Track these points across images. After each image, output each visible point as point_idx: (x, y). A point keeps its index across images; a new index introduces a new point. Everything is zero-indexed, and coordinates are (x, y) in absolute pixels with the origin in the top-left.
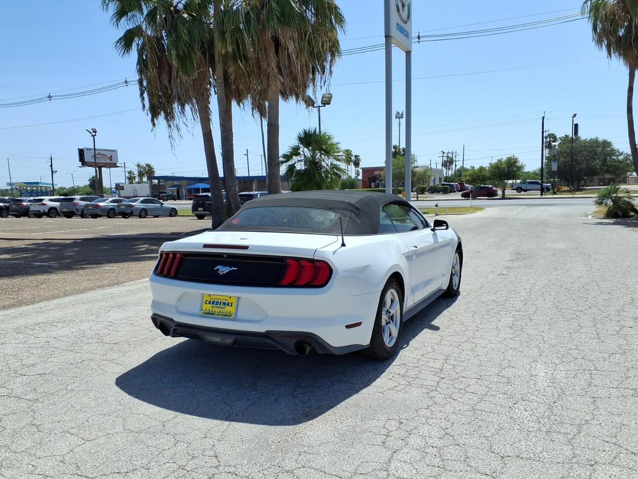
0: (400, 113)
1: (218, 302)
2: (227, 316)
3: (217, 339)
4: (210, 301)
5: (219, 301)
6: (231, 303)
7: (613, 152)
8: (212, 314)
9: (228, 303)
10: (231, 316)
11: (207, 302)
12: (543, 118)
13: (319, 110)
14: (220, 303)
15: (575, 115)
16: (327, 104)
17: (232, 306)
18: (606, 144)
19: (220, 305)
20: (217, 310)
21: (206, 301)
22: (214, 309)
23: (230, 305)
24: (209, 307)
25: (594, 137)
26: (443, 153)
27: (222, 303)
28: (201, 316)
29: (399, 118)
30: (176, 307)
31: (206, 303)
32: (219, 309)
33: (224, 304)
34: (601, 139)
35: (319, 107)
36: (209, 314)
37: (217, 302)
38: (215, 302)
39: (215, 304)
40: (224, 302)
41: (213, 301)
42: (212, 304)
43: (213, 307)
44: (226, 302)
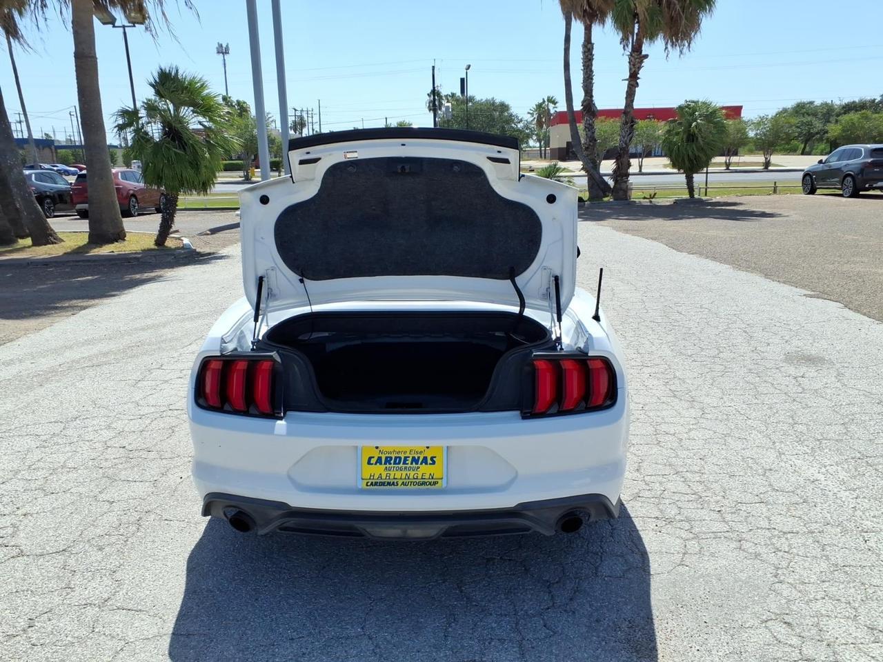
0: (224, 46)
1: (400, 458)
2: (428, 486)
4: (380, 459)
5: (403, 456)
6: (432, 458)
7: (510, 119)
8: (389, 484)
9: (425, 458)
10: (435, 483)
11: (373, 461)
12: (433, 67)
13: (125, 33)
14: (406, 458)
15: (469, 67)
16: (138, 23)
17: (434, 463)
18: (504, 107)
19: (404, 463)
20: (398, 474)
21: (370, 458)
22: (392, 473)
23: (429, 461)
24: (379, 470)
25: (490, 97)
26: (296, 110)
27: (410, 459)
28: (361, 492)
29: (223, 53)
30: (289, 477)
31: (369, 463)
32: (404, 473)
33: (415, 460)
34: (498, 101)
35: (124, 27)
36: (378, 486)
37: (396, 458)
38: (391, 458)
39: (392, 462)
40: (414, 458)
41: (386, 458)
42: (385, 464)
43: (390, 470)
44: (419, 458)
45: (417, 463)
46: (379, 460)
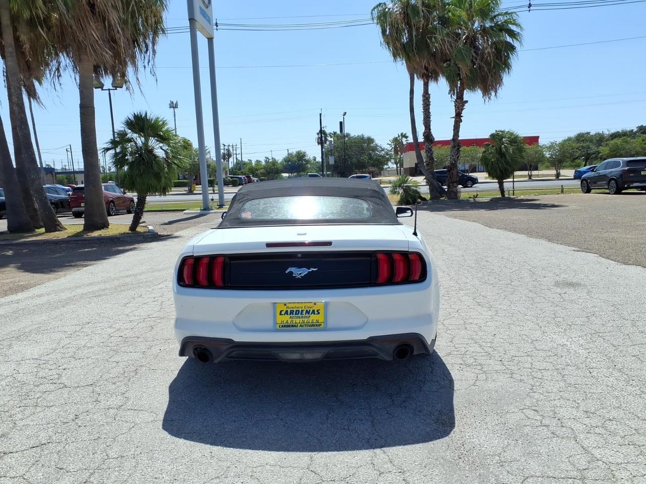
0: (175, 102)
1: (299, 311)
2: (315, 327)
3: (295, 356)
4: (287, 311)
5: (300, 310)
6: (317, 311)
7: (375, 149)
8: (292, 326)
9: (314, 311)
10: (320, 325)
11: (283, 313)
12: (321, 114)
13: (110, 94)
14: (302, 311)
15: (345, 114)
16: (118, 87)
17: (319, 313)
18: (370, 140)
19: (301, 314)
20: (298, 320)
21: (281, 311)
22: (294, 320)
23: (316, 312)
24: (286, 318)
25: (360, 134)
27: (305, 311)
28: (277, 331)
29: (174, 108)
30: (234, 325)
31: (281, 314)
32: (301, 320)
33: (308, 312)
34: (366, 136)
35: (109, 90)
36: (287, 327)
37: (296, 311)
38: (293, 311)
39: (294, 313)
40: (307, 311)
41: (291, 311)
42: (290, 314)
43: (293, 318)
44: (310, 310)
45: (309, 314)
46: (286, 313)
